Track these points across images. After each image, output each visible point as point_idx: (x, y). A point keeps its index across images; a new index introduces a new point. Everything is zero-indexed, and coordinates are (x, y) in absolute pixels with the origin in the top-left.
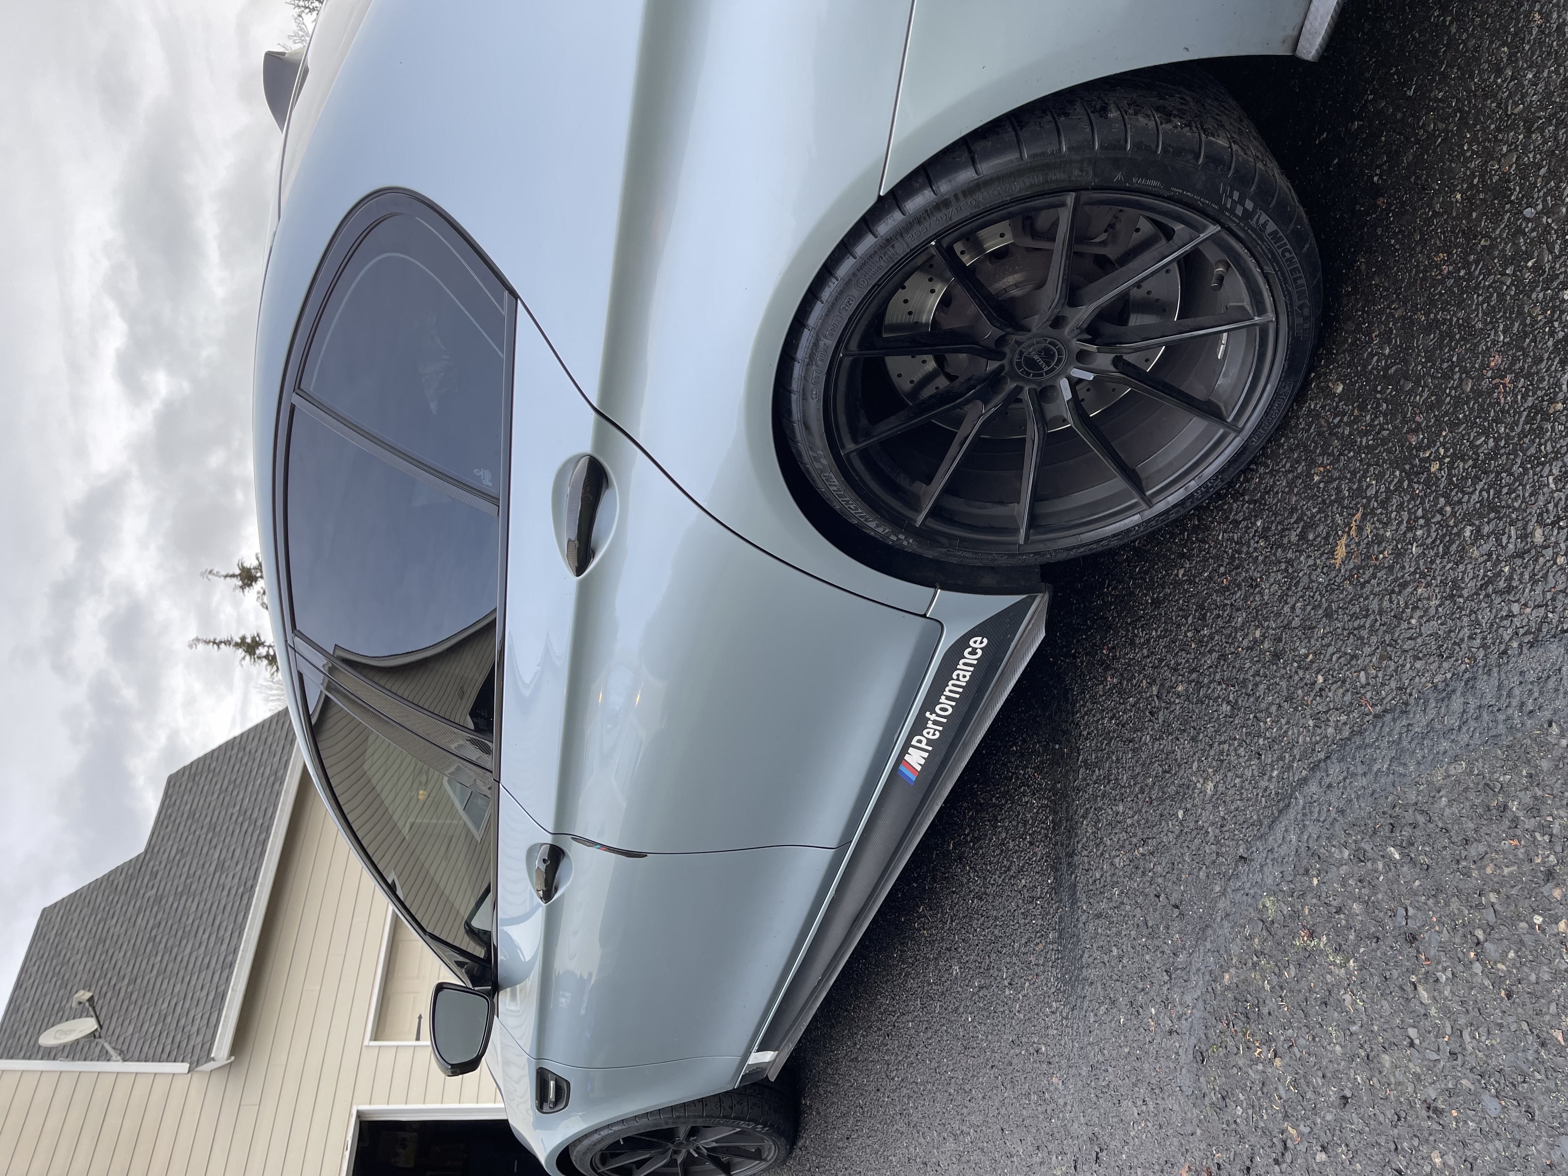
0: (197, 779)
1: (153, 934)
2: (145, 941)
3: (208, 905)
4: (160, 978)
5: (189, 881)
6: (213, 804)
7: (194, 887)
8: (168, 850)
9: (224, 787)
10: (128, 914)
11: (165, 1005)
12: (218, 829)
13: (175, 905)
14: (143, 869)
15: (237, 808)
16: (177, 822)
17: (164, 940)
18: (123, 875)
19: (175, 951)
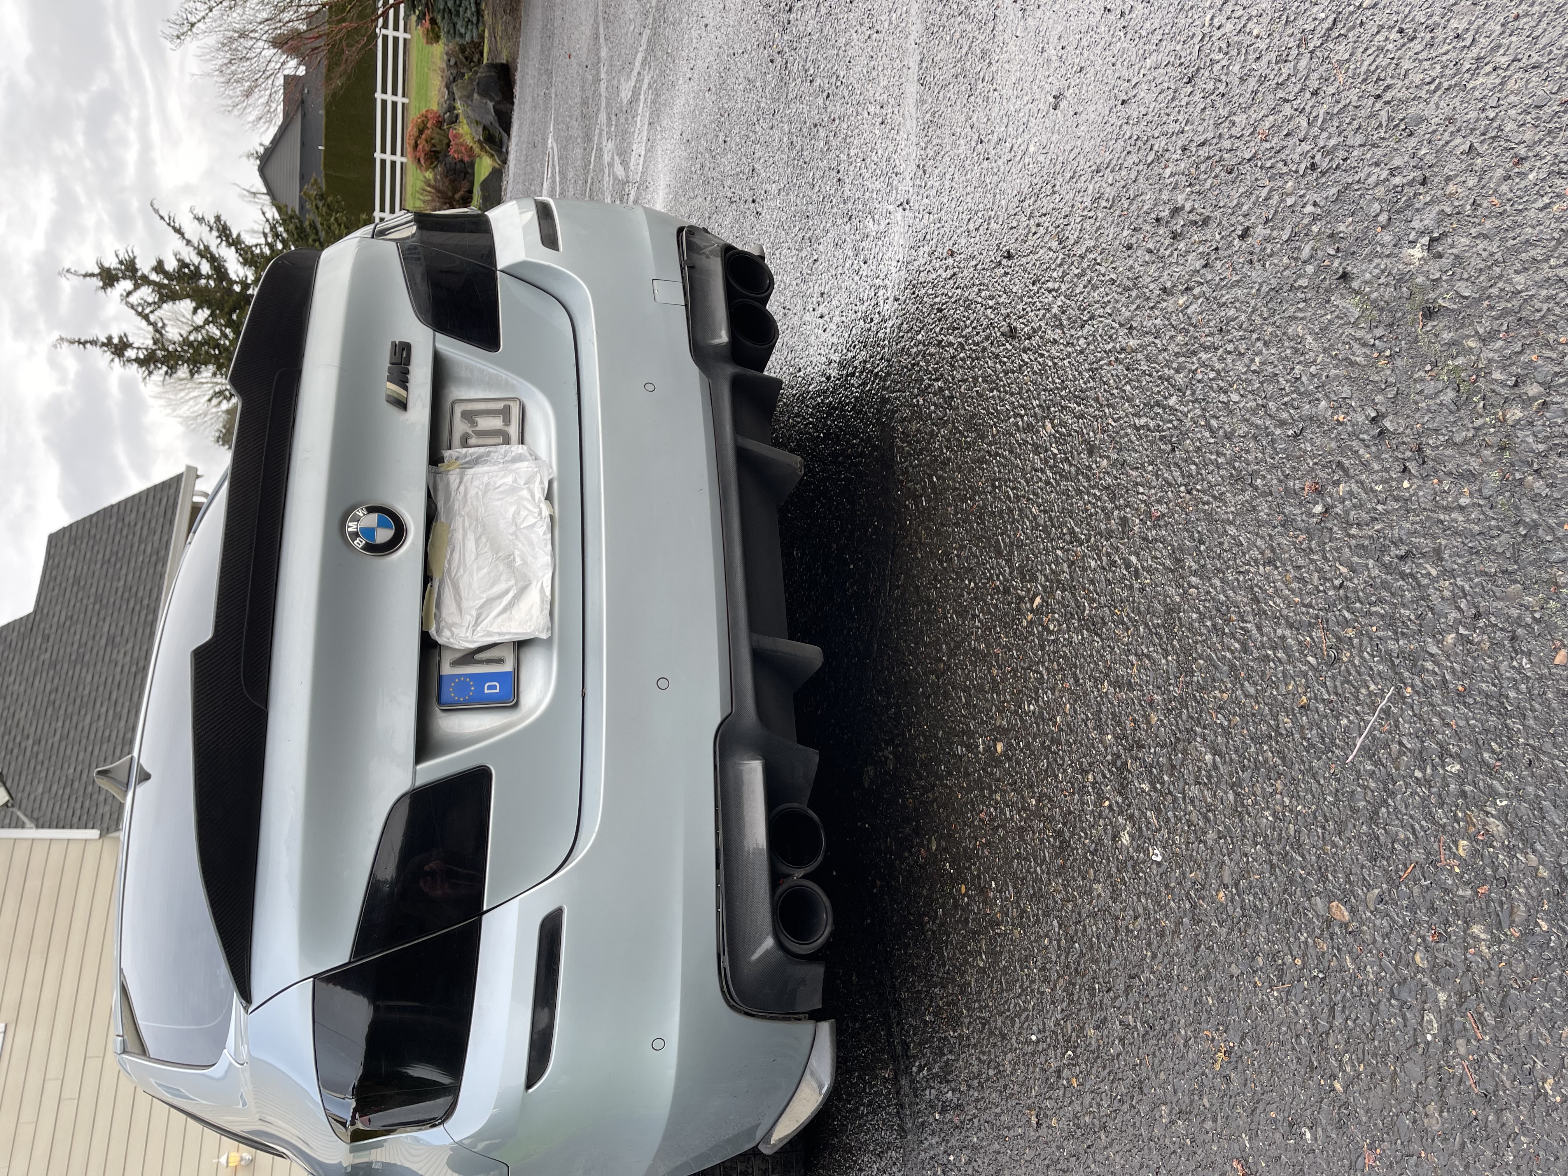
0: (78, 543)
1: (52, 697)
2: (45, 704)
3: (103, 678)
4: (63, 744)
5: (81, 650)
6: (97, 574)
7: (87, 658)
8: (57, 614)
9: (107, 557)
10: (25, 673)
11: (71, 771)
12: (104, 602)
13: (70, 673)
14: (35, 629)
15: (122, 582)
16: (63, 585)
17: (63, 707)
18: (16, 633)
19: (75, 718)
